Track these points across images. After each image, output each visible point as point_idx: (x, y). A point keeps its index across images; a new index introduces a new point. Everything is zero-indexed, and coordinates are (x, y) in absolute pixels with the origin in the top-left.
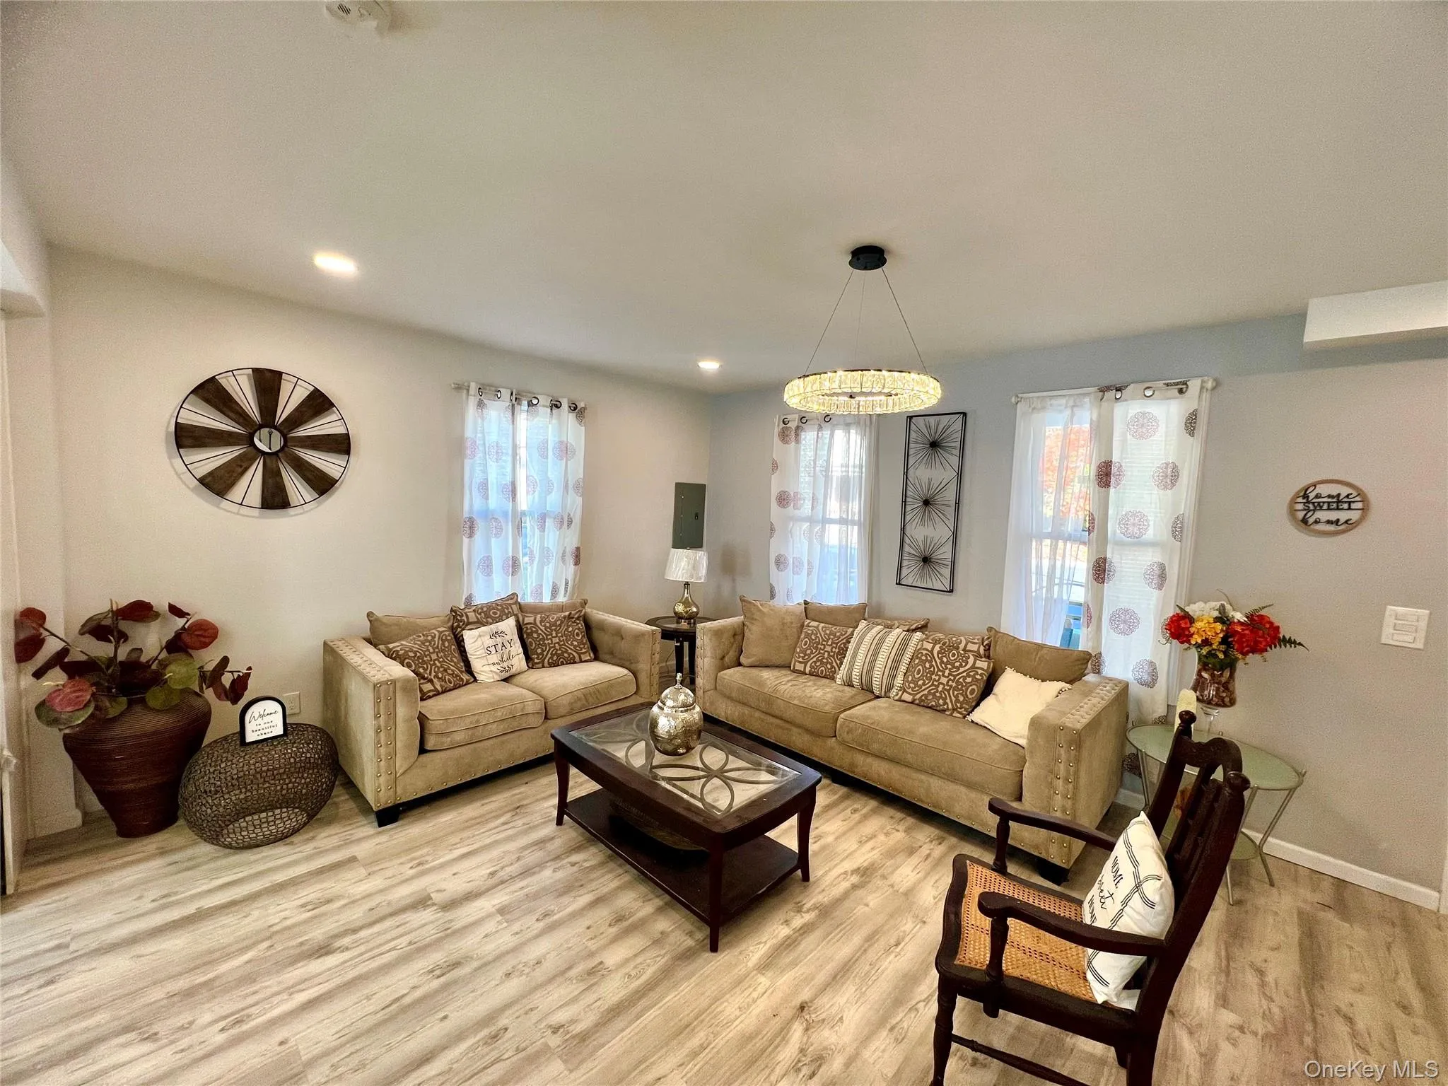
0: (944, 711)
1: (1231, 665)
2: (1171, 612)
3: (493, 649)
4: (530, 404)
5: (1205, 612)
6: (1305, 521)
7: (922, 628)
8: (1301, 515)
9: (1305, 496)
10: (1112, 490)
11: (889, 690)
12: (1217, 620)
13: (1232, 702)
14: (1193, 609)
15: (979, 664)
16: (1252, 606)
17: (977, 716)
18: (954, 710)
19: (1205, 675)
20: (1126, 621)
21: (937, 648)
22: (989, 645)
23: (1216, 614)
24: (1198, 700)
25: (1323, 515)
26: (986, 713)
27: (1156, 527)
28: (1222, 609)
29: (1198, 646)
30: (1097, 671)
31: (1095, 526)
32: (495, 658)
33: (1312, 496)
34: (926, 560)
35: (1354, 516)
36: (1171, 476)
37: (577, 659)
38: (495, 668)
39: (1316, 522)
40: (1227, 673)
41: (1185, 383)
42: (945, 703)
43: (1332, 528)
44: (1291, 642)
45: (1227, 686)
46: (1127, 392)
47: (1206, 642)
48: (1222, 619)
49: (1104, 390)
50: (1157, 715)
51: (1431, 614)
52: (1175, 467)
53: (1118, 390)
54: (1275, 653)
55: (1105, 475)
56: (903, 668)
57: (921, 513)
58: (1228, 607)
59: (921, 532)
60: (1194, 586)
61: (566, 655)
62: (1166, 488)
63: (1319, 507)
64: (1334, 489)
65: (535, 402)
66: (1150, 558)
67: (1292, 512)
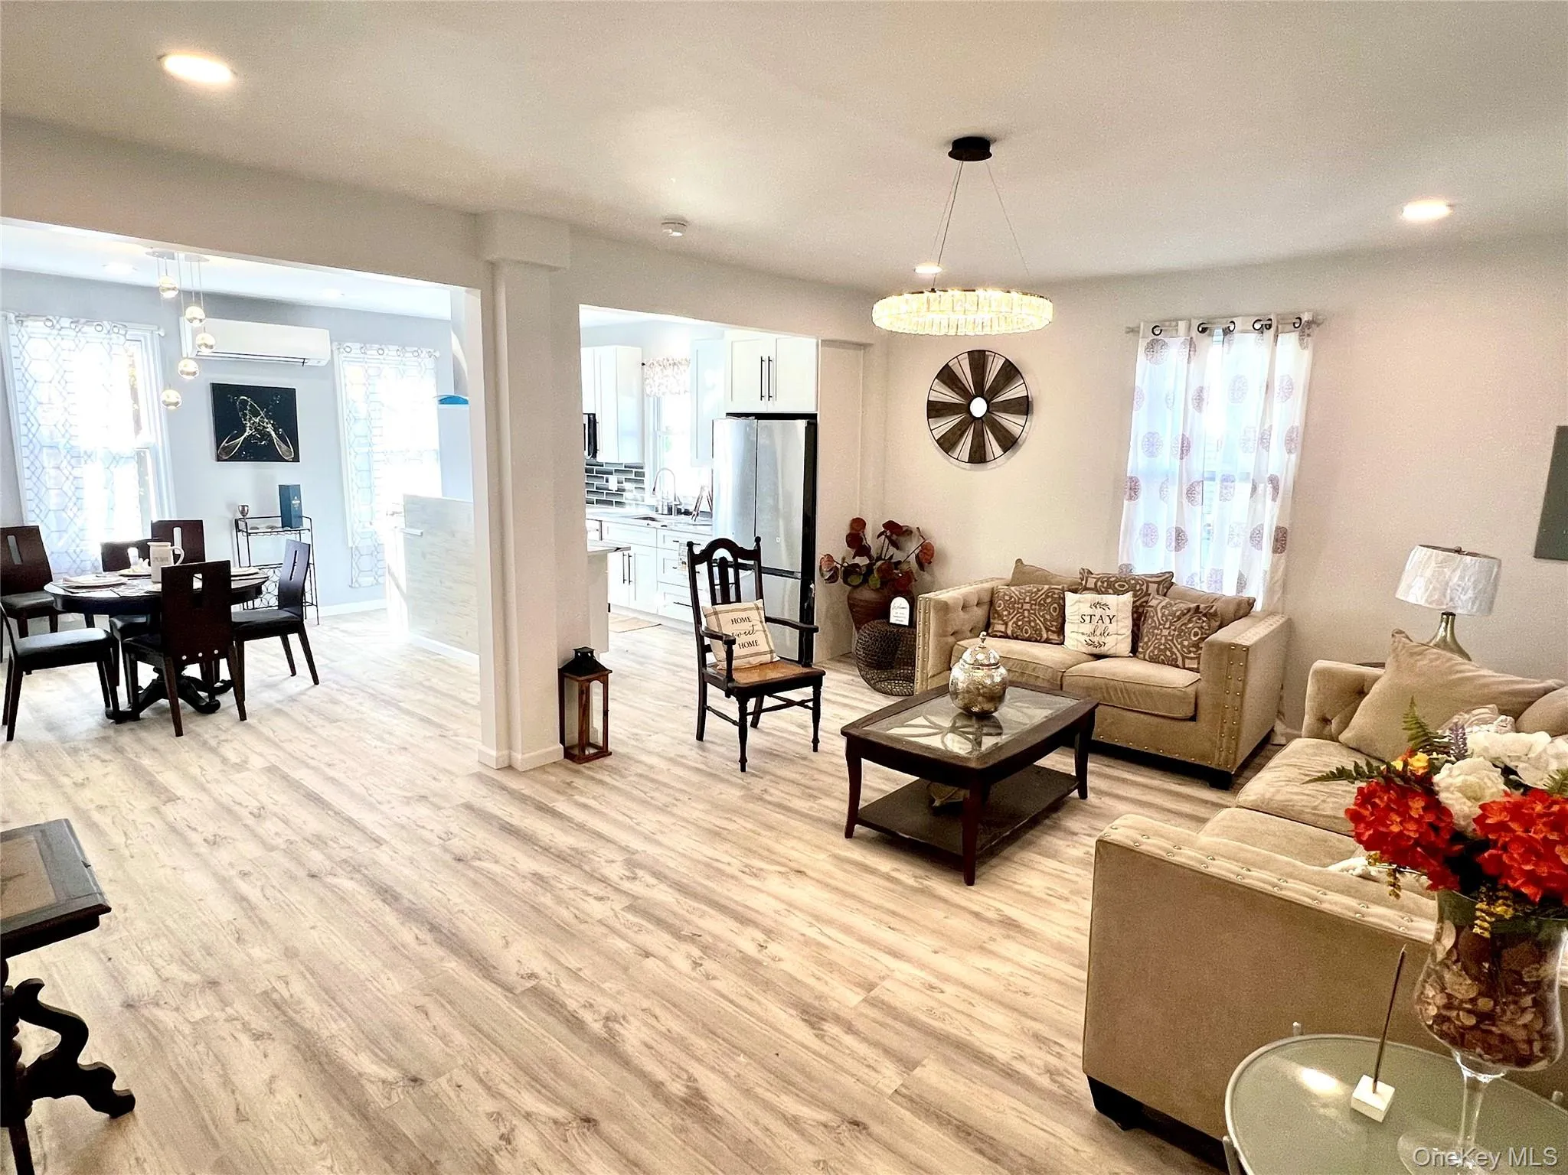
3: (1087, 619)
4: (1227, 332)
32: (1087, 628)
37: (1180, 663)
38: (1082, 638)
61: (1168, 653)
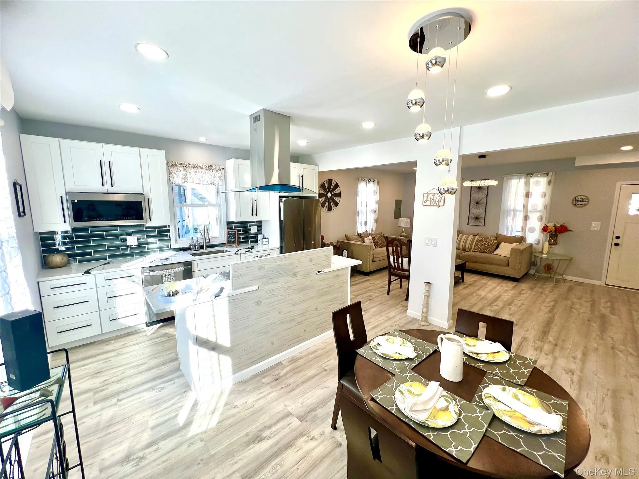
0: (486, 253)
1: (556, 236)
2: (544, 225)
5: (550, 225)
6: (575, 205)
7: (477, 235)
8: (574, 203)
9: (576, 199)
10: (529, 198)
11: (470, 249)
12: (553, 226)
13: (557, 244)
14: (548, 225)
15: (495, 241)
16: (561, 224)
17: (495, 253)
18: (489, 252)
19: (551, 239)
20: (532, 230)
21: (483, 238)
22: (497, 237)
23: (553, 225)
24: (549, 244)
25: (579, 203)
26: (497, 252)
27: (540, 207)
28: (555, 224)
29: (549, 232)
30: (525, 241)
31: (525, 207)
33: (577, 199)
34: (477, 218)
35: (586, 203)
36: (544, 195)
39: (578, 204)
40: (556, 238)
41: (548, 173)
42: (487, 251)
43: (581, 206)
44: (571, 231)
45: (555, 241)
46: (533, 175)
47: (551, 231)
48: (555, 226)
49: (528, 174)
50: (539, 251)
51: (601, 223)
52: (545, 193)
53: (531, 174)
54: (566, 234)
55: (528, 195)
56: (474, 244)
57: (475, 206)
58: (556, 224)
59: (476, 211)
60: (549, 220)
62: (543, 198)
63: (578, 201)
64: (582, 197)
65: (370, 180)
66: (538, 214)
67: (573, 202)
